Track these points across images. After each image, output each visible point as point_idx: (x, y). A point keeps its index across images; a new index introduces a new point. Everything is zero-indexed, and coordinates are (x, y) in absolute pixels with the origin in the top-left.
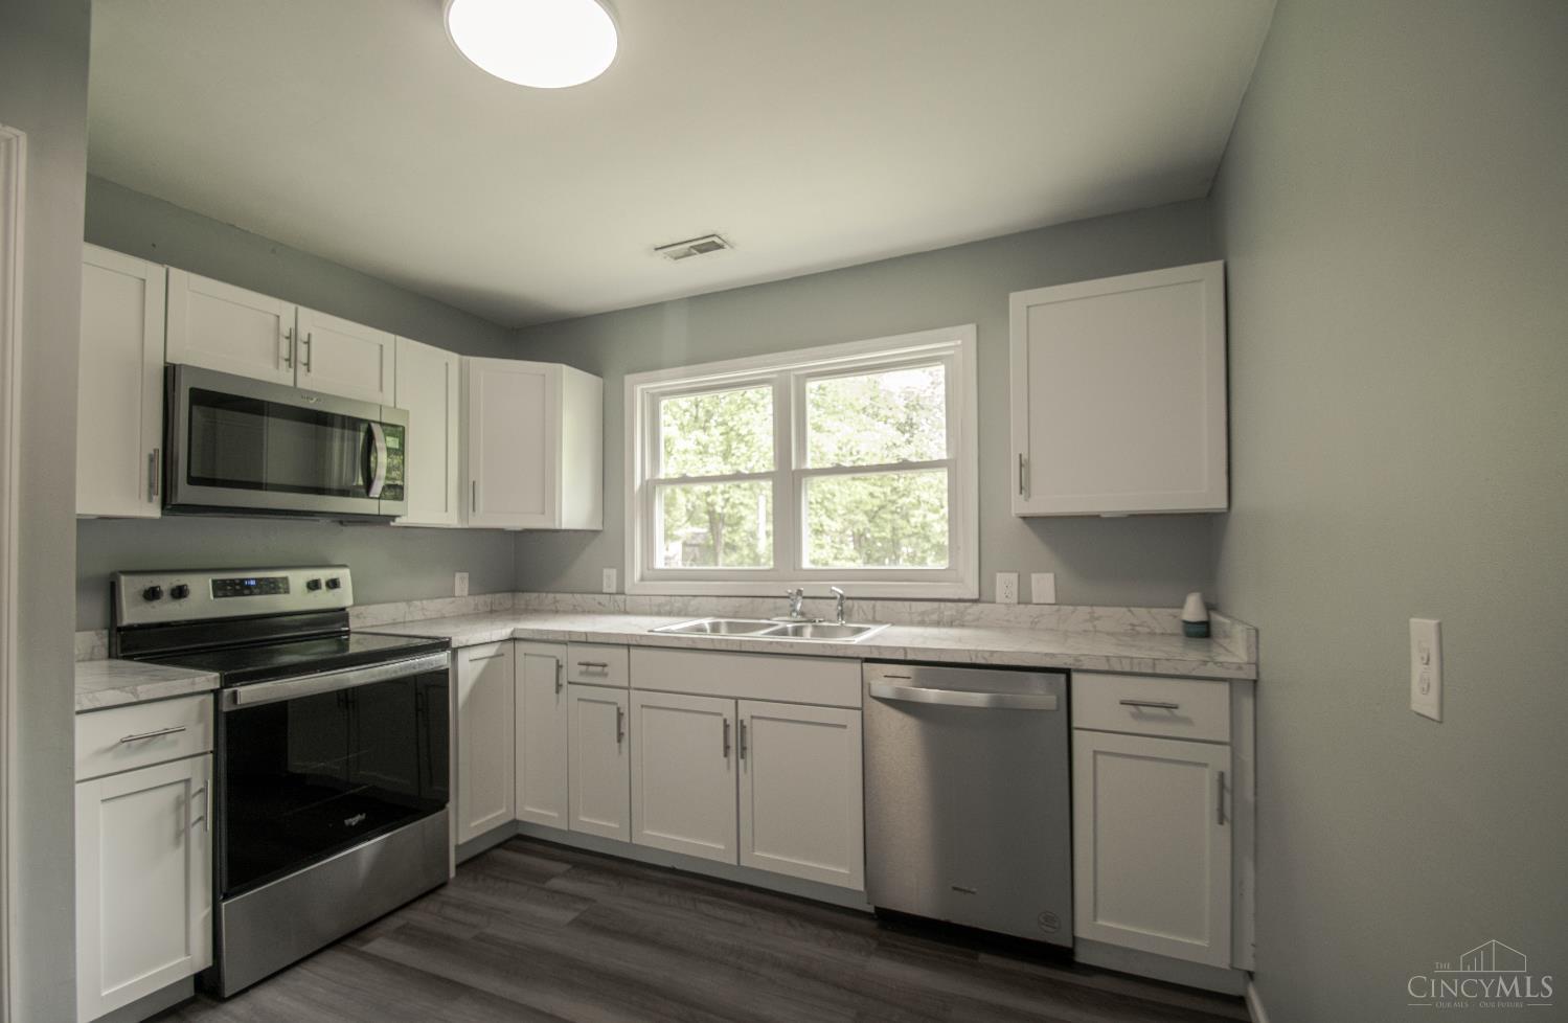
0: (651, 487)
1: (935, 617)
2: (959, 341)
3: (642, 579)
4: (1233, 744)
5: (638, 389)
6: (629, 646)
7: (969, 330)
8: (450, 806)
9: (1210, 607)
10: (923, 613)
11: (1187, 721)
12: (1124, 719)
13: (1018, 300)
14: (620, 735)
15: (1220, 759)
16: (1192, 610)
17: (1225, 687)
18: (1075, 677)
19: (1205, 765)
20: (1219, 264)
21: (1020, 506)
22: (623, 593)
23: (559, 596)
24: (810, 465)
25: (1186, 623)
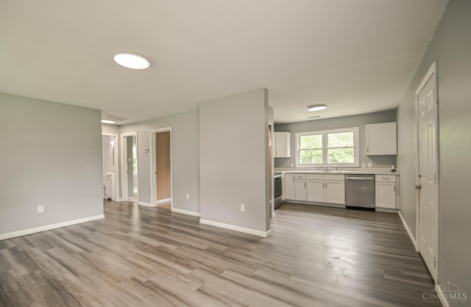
0: (300, 150)
1: (352, 170)
2: (357, 129)
3: (298, 165)
4: (396, 182)
5: (297, 135)
6: (306, 174)
7: (358, 128)
8: (282, 195)
9: (395, 167)
10: (350, 169)
11: (390, 180)
12: (382, 180)
13: (367, 126)
14: (305, 186)
15: (395, 184)
16: (393, 168)
17: (395, 176)
18: (376, 176)
19: (392, 185)
20: (396, 123)
21: (367, 154)
22: (295, 167)
23: (283, 168)
24: (329, 147)
25: (392, 170)
